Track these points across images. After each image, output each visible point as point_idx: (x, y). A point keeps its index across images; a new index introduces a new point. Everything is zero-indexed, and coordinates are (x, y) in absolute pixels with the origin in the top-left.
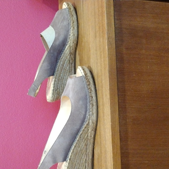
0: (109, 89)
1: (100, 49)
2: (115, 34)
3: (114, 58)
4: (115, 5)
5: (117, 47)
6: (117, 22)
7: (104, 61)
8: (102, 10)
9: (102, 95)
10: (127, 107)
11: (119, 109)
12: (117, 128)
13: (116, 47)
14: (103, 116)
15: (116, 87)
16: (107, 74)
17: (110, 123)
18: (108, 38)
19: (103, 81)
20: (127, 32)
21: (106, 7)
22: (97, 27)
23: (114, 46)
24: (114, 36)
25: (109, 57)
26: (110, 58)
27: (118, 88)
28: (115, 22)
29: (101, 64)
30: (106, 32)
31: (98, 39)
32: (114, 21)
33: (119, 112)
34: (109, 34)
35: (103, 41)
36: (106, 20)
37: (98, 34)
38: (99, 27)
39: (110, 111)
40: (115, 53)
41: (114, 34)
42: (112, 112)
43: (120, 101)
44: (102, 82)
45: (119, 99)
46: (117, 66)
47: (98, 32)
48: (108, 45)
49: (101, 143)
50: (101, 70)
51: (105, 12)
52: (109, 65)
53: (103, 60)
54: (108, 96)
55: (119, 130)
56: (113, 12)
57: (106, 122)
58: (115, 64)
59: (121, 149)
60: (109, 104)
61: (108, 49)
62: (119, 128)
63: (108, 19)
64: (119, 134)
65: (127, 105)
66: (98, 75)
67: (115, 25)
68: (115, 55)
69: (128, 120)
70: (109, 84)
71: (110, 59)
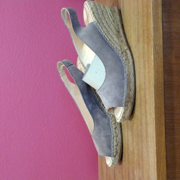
0: (154, 107)
1: (144, 56)
2: (163, 39)
3: (161, 70)
4: (163, 5)
5: (165, 56)
6: (165, 25)
7: (148, 72)
8: (147, 11)
9: (146, 112)
10: (176, 128)
11: (165, 131)
12: (164, 154)
13: (163, 56)
14: (147, 137)
15: (163, 105)
16: (153, 89)
17: (155, 148)
18: (155, 46)
19: (147, 97)
20: (177, 37)
21: (153, 8)
22: (141, 31)
23: (161, 55)
24: (162, 43)
25: (154, 69)
26: (156, 69)
27: (165, 106)
28: (163, 26)
29: (144, 75)
30: (152, 38)
31: (141, 45)
32: (161, 25)
33: (165, 134)
34: (155, 40)
35: (148, 49)
36: (152, 24)
37: (141, 39)
38: (143, 31)
39: (155, 133)
40: (163, 64)
41: (162, 41)
42: (158, 135)
43: (167, 121)
44: (145, 97)
45: (166, 118)
46: (164, 79)
47: (142, 37)
48: (154, 54)
49: (143, 165)
50: (145, 82)
51: (152, 14)
52: (154, 78)
53: (147, 70)
54: (153, 116)
55: (165, 156)
56: (161, 13)
57: (150, 145)
58: (163, 77)
59: (167, 177)
60: (155, 125)
61: (154, 60)
62: (165, 153)
63: (155, 22)
64: (165, 160)
65: (175, 125)
66: (140, 87)
67: (163, 28)
68: (163, 67)
69: (176, 144)
70: (155, 101)
71: (156, 72)
